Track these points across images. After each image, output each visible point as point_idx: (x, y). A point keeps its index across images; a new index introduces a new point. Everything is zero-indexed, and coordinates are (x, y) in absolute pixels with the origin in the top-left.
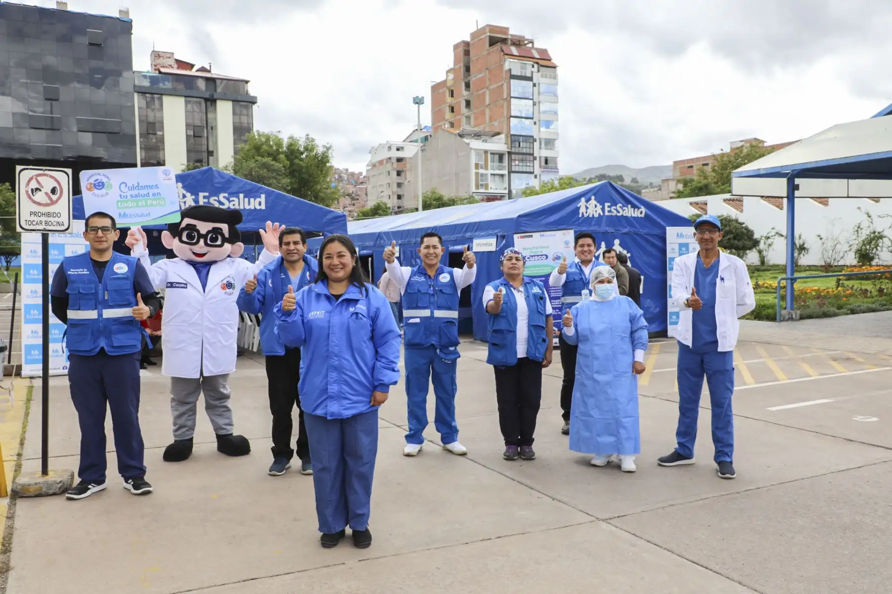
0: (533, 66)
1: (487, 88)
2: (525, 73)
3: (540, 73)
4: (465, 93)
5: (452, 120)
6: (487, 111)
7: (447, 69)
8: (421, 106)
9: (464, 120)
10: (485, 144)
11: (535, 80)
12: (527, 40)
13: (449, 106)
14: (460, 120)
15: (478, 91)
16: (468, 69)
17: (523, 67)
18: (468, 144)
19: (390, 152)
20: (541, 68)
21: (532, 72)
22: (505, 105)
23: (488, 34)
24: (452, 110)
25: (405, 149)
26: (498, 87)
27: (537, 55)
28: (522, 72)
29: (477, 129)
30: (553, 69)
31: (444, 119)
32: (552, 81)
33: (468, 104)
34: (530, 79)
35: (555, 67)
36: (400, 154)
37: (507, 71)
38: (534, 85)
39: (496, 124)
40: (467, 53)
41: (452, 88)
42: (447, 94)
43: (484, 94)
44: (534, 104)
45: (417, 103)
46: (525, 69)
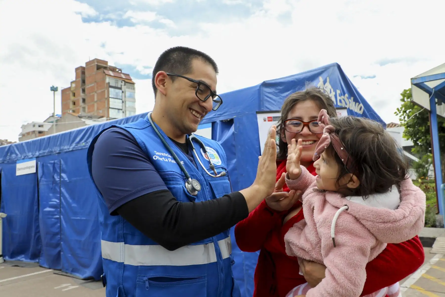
0: (122, 82)
1: (96, 92)
2: (117, 85)
3: (126, 86)
4: (82, 94)
5: (74, 109)
6: (96, 105)
7: (71, 81)
8: (56, 92)
9: (81, 109)
10: (94, 122)
11: (123, 89)
12: (118, 69)
13: (72, 101)
14: (79, 109)
15: (90, 93)
16: (84, 82)
17: (117, 82)
18: (84, 122)
19: (34, 128)
20: (126, 84)
21: (121, 85)
22: (106, 102)
23: (96, 63)
24: (74, 104)
25: (44, 126)
26: (102, 92)
27: (123, 76)
28: (115, 85)
29: (89, 114)
30: (133, 85)
31: (69, 108)
32: (132, 91)
33: (84, 100)
34: (120, 89)
35: (133, 84)
36: (41, 129)
37: (107, 84)
38: (123, 92)
39: (101, 111)
40: (83, 73)
41: (74, 92)
42: (71, 94)
43: (93, 95)
44: (123, 102)
45: (53, 90)
46: (117, 83)
